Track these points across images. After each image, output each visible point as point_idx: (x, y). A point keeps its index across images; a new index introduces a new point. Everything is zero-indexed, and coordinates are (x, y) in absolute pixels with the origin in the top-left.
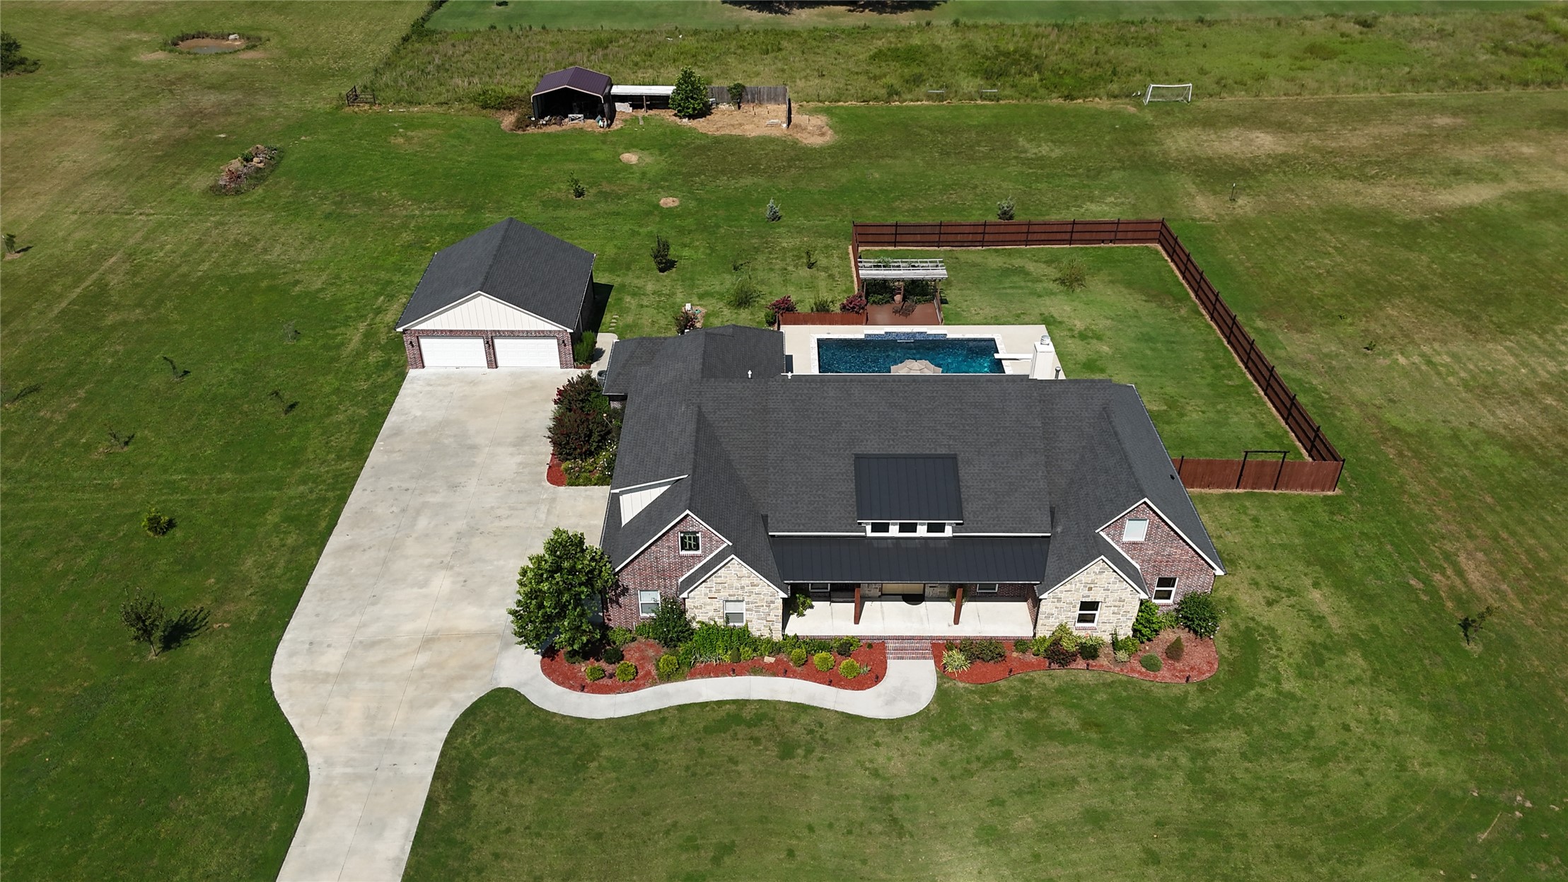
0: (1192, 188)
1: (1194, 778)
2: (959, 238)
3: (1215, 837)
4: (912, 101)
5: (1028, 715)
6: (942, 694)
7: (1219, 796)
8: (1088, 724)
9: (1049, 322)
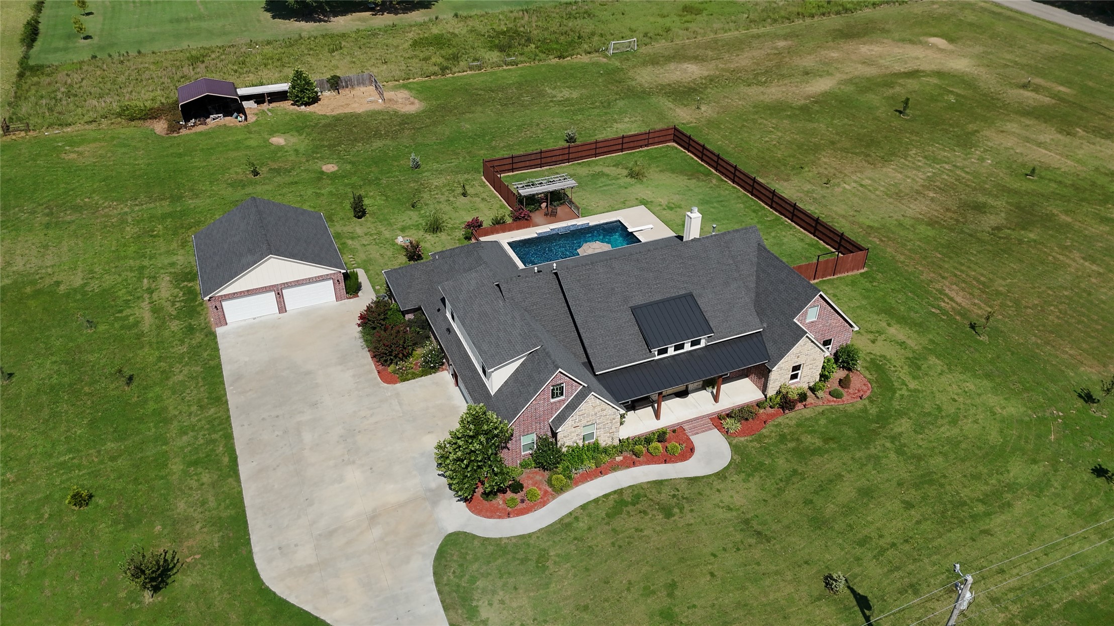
0: (671, 105)
1: (900, 452)
2: (554, 159)
3: (931, 482)
4: (459, 72)
5: (791, 445)
6: (735, 448)
7: (919, 458)
8: (827, 440)
9: (644, 202)
